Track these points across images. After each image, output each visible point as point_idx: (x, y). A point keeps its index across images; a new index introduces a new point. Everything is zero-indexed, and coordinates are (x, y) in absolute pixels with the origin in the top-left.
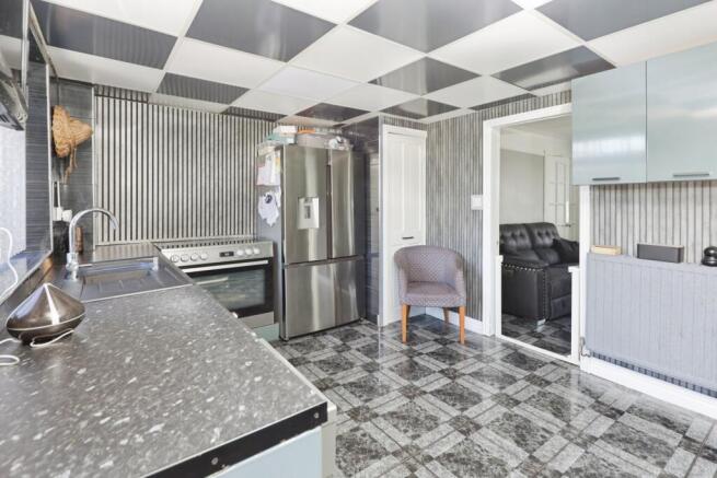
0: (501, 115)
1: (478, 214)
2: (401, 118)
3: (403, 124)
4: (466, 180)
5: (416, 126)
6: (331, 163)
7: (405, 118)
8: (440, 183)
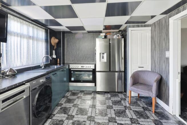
0: (177, 13)
1: (168, 59)
2: (137, 24)
3: (138, 26)
4: (164, 45)
5: (145, 26)
6: (111, 43)
7: (139, 24)
8: (155, 47)
